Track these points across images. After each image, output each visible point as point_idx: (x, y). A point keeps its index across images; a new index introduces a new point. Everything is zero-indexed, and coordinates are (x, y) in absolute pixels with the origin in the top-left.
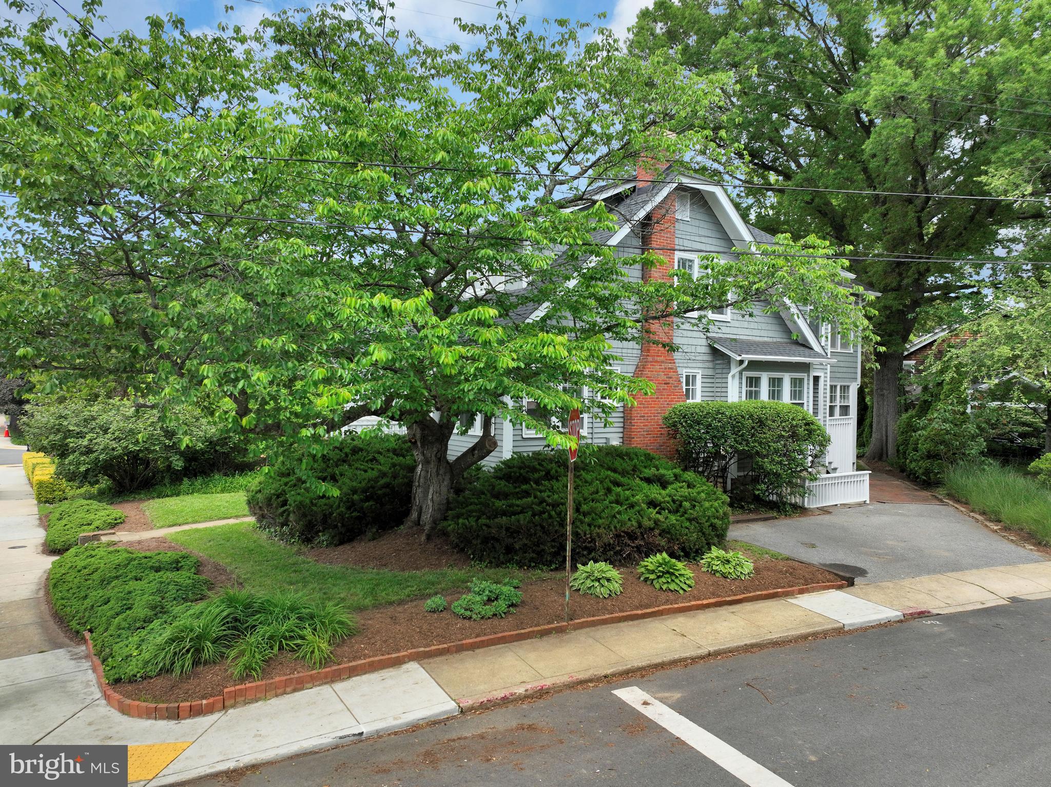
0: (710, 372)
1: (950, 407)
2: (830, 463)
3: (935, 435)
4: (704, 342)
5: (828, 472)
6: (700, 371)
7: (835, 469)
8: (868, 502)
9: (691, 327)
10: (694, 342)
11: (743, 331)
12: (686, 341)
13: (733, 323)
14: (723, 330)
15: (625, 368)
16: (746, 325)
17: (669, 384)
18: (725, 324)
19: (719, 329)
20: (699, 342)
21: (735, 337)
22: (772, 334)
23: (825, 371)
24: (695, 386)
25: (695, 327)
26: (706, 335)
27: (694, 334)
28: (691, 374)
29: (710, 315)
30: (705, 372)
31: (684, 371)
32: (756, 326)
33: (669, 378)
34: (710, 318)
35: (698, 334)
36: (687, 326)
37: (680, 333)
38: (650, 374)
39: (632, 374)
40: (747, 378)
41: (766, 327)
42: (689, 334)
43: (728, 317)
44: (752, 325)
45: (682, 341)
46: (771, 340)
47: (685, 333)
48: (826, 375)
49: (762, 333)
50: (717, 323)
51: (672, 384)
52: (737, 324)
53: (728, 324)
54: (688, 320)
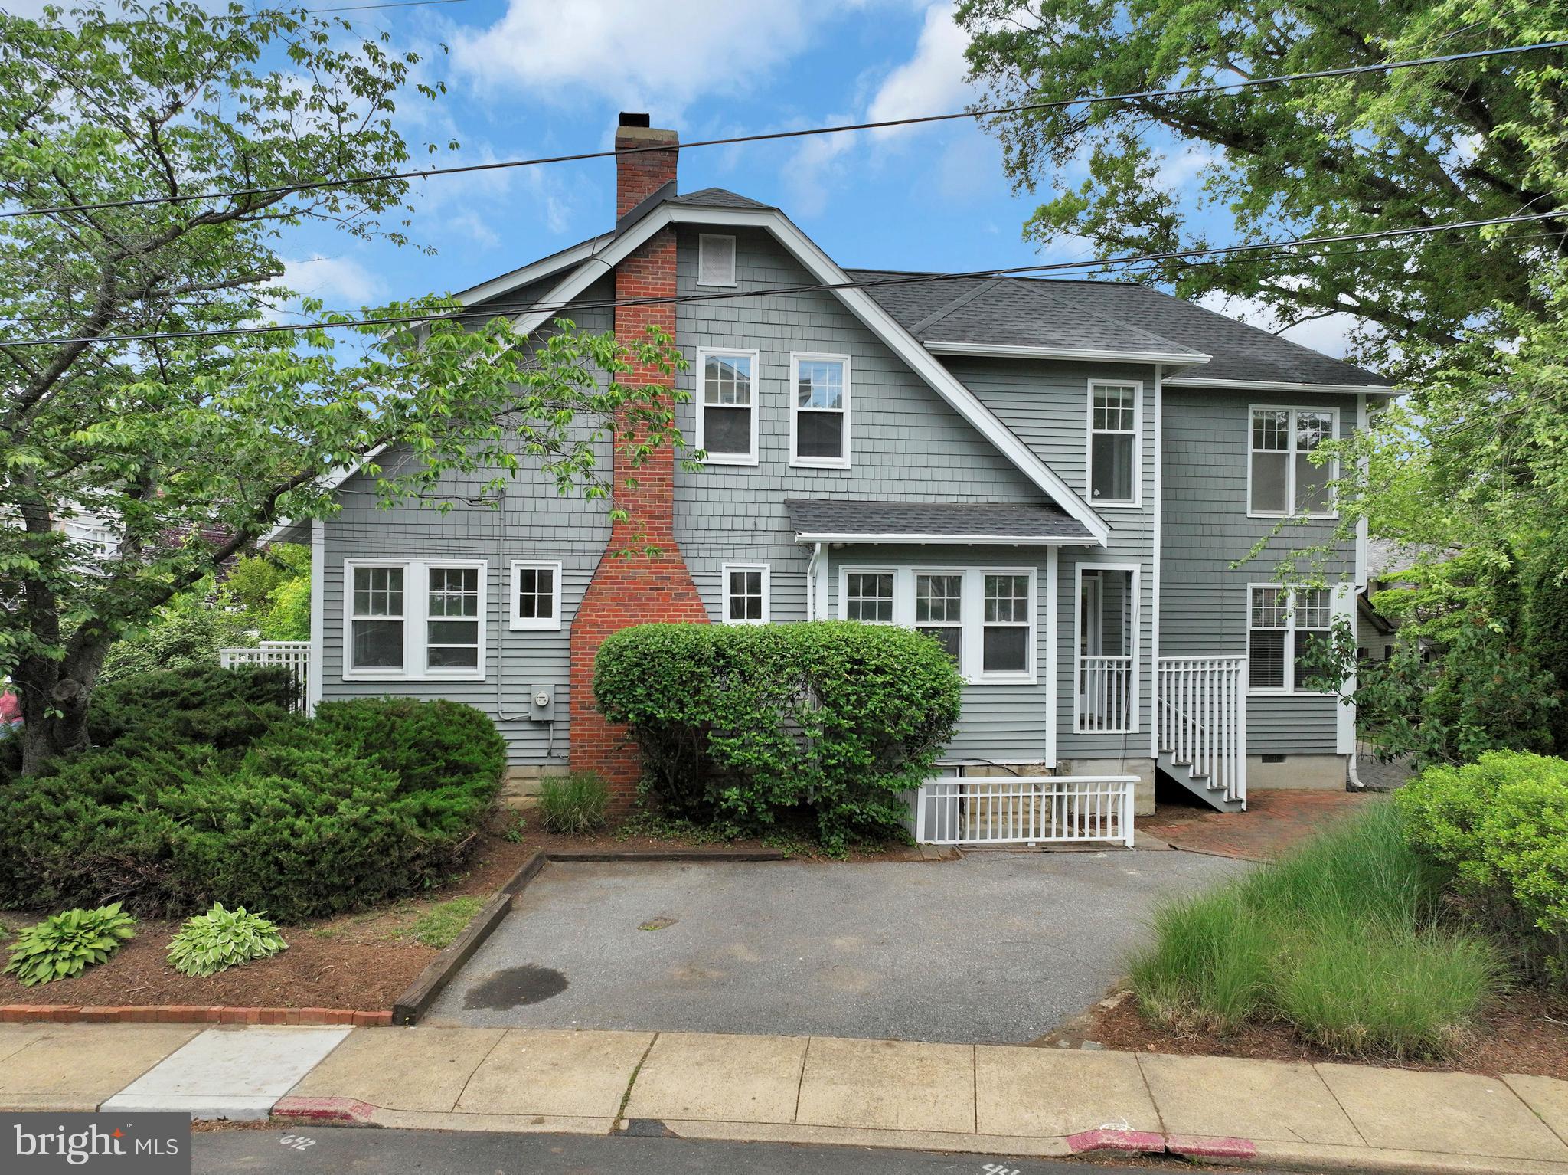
2: (1166, 753)
4: (781, 510)
6: (768, 566)
8: (1130, 843)
9: (743, 483)
10: (753, 510)
11: (887, 486)
12: (729, 509)
13: (857, 472)
14: (831, 485)
15: (573, 562)
16: (895, 473)
17: (663, 589)
18: (837, 474)
19: (819, 484)
20: (765, 510)
21: (864, 498)
22: (977, 489)
23: (1147, 560)
24: (759, 592)
25: (754, 483)
26: (783, 496)
27: (750, 496)
28: (746, 571)
29: (795, 459)
30: (783, 566)
31: (724, 564)
32: (926, 474)
33: (663, 578)
34: (792, 464)
35: (761, 497)
36: (731, 482)
37: (714, 495)
38: (613, 572)
39: (592, 573)
40: (852, 579)
41: (959, 475)
42: (738, 496)
43: (845, 461)
44: (915, 474)
45: (719, 509)
46: (972, 500)
47: (726, 496)
48: (1147, 569)
49: (944, 488)
50: (813, 474)
51: (671, 589)
52: (869, 473)
53: (844, 475)
54: (735, 471)
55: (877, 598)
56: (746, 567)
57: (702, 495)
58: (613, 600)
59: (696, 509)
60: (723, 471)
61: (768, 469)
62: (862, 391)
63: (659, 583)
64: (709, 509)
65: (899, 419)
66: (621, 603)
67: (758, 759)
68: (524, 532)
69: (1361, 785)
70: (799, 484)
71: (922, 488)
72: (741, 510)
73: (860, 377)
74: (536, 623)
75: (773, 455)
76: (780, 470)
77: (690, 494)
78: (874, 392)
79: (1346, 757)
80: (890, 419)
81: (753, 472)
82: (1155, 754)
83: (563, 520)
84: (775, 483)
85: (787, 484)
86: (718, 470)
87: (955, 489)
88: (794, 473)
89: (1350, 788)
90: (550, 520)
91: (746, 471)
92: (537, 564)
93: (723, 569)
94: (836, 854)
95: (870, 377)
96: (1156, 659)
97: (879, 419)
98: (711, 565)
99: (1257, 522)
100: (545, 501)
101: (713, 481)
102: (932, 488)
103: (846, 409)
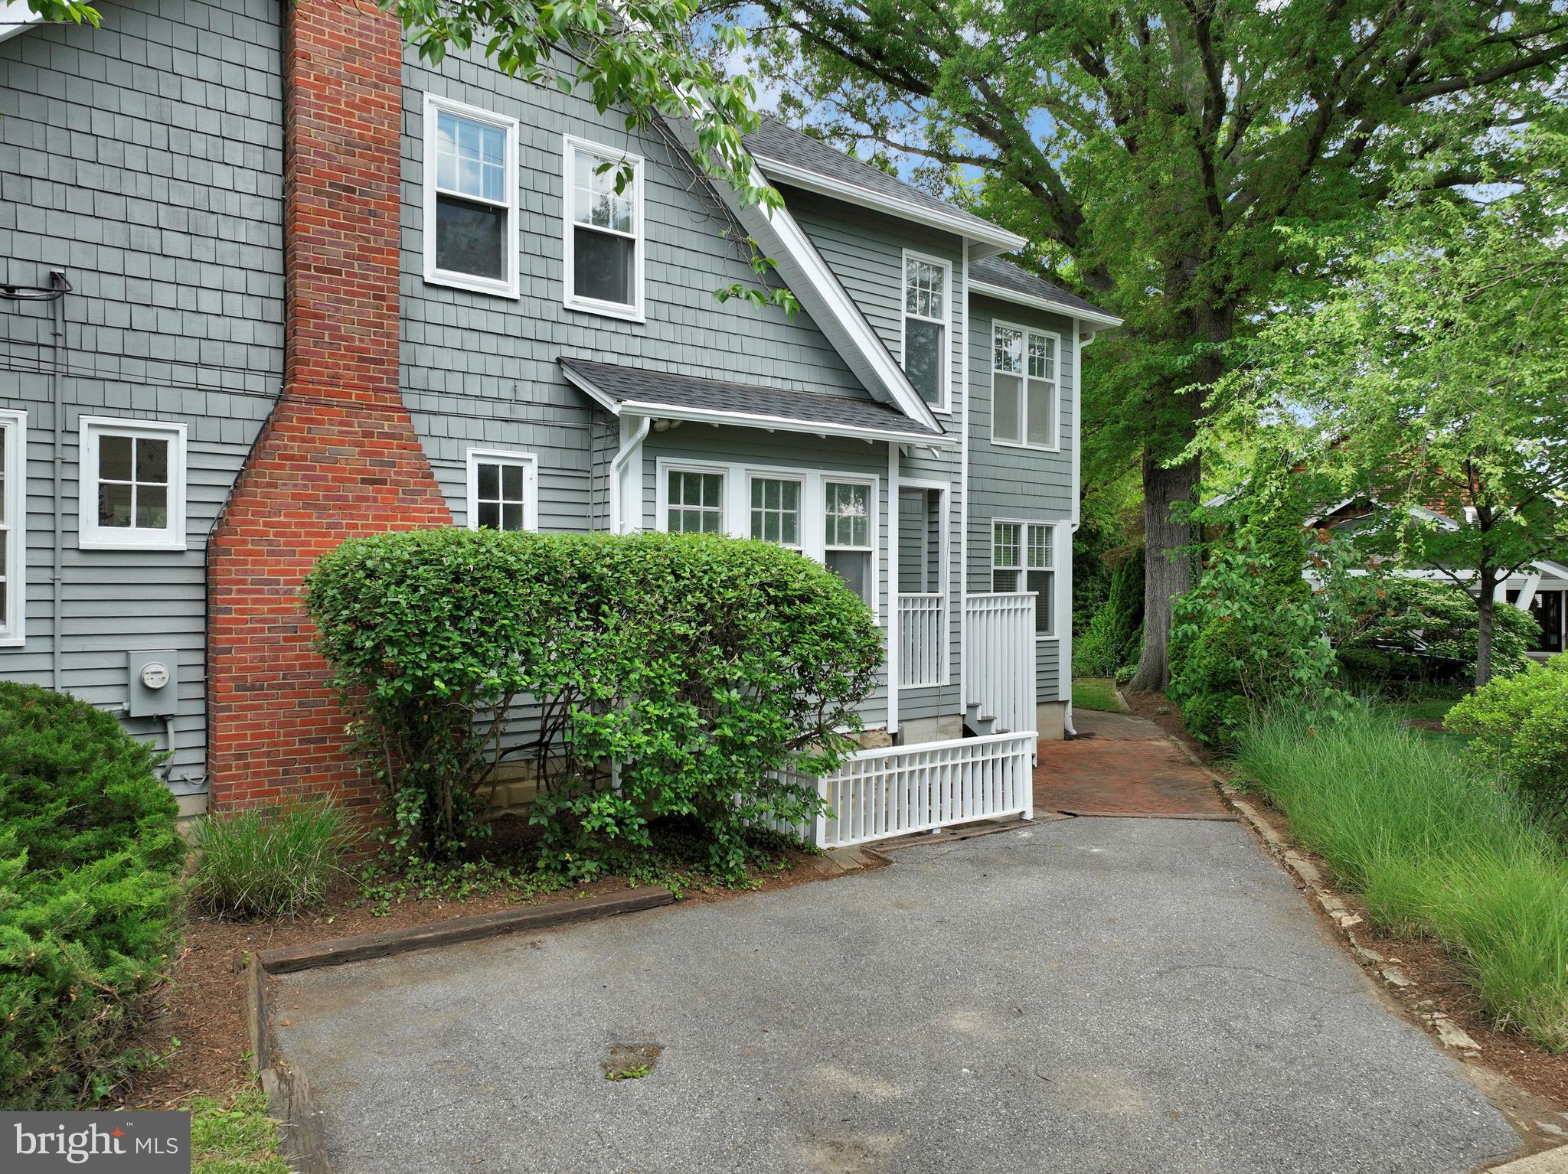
0: (572, 460)
1: (1240, 559)
2: (972, 707)
3: (1227, 634)
4: (548, 372)
5: (967, 732)
6: (534, 456)
7: (987, 721)
8: (1029, 816)
9: (496, 324)
10: (512, 368)
11: (690, 355)
12: (476, 363)
13: (654, 330)
14: (620, 343)
15: (209, 429)
16: (700, 338)
17: (383, 482)
18: (626, 329)
19: (604, 341)
20: (530, 370)
21: (662, 367)
22: (792, 371)
23: (956, 478)
24: (519, 497)
25: (513, 327)
26: (554, 353)
27: (508, 347)
28: (501, 463)
29: (570, 298)
30: (556, 459)
31: (471, 450)
32: (735, 344)
33: (382, 464)
34: (568, 305)
35: (523, 349)
36: (480, 320)
37: (454, 338)
38: (295, 448)
39: (245, 451)
40: (674, 477)
41: (773, 350)
42: (490, 344)
43: (637, 310)
44: (723, 342)
45: (460, 361)
46: (787, 386)
47: (472, 341)
48: (956, 488)
49: (757, 366)
50: (597, 323)
51: (397, 483)
52: (668, 333)
53: (637, 331)
54: (484, 304)
55: (701, 508)
56: (500, 456)
57: (434, 335)
58: (294, 496)
59: (425, 356)
60: (465, 300)
61: (534, 308)
62: (659, 213)
63: (377, 472)
64: (445, 359)
65: (704, 262)
66: (310, 503)
67: (649, 744)
68: (109, 365)
69: (1074, 732)
70: (578, 336)
71: (732, 362)
72: (494, 366)
73: (657, 192)
74: (132, 537)
75: (541, 288)
76: (552, 312)
77: (416, 332)
78: (673, 217)
79: (1065, 703)
80: (693, 260)
81: (512, 308)
82: (963, 711)
83: (188, 351)
84: (544, 331)
85: (561, 334)
86: (460, 299)
87: (767, 367)
88: (568, 318)
89: (1068, 736)
90: (161, 348)
91: (502, 307)
92: (136, 428)
93: (469, 458)
94: (739, 882)
95: (668, 196)
96: (964, 595)
97: (681, 257)
98: (449, 450)
99: (999, 450)
100: (150, 313)
101: (451, 316)
102: (742, 363)
103: (638, 233)
